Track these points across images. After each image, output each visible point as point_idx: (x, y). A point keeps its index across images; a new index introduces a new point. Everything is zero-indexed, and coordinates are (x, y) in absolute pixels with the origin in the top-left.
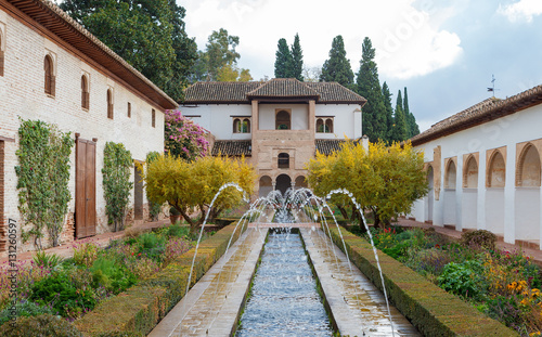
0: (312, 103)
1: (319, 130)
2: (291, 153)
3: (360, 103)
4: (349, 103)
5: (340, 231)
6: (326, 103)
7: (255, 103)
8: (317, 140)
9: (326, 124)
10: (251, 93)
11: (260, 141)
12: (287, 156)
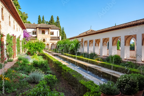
0: (50, 29)
1: (51, 35)
2: (46, 39)
3: (59, 29)
4: (57, 29)
5: (55, 53)
6: (52, 29)
7: (38, 29)
8: (51, 37)
9: (52, 34)
10: (37, 26)
11: (39, 37)
12: (45, 39)
